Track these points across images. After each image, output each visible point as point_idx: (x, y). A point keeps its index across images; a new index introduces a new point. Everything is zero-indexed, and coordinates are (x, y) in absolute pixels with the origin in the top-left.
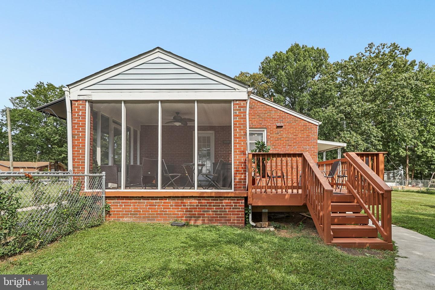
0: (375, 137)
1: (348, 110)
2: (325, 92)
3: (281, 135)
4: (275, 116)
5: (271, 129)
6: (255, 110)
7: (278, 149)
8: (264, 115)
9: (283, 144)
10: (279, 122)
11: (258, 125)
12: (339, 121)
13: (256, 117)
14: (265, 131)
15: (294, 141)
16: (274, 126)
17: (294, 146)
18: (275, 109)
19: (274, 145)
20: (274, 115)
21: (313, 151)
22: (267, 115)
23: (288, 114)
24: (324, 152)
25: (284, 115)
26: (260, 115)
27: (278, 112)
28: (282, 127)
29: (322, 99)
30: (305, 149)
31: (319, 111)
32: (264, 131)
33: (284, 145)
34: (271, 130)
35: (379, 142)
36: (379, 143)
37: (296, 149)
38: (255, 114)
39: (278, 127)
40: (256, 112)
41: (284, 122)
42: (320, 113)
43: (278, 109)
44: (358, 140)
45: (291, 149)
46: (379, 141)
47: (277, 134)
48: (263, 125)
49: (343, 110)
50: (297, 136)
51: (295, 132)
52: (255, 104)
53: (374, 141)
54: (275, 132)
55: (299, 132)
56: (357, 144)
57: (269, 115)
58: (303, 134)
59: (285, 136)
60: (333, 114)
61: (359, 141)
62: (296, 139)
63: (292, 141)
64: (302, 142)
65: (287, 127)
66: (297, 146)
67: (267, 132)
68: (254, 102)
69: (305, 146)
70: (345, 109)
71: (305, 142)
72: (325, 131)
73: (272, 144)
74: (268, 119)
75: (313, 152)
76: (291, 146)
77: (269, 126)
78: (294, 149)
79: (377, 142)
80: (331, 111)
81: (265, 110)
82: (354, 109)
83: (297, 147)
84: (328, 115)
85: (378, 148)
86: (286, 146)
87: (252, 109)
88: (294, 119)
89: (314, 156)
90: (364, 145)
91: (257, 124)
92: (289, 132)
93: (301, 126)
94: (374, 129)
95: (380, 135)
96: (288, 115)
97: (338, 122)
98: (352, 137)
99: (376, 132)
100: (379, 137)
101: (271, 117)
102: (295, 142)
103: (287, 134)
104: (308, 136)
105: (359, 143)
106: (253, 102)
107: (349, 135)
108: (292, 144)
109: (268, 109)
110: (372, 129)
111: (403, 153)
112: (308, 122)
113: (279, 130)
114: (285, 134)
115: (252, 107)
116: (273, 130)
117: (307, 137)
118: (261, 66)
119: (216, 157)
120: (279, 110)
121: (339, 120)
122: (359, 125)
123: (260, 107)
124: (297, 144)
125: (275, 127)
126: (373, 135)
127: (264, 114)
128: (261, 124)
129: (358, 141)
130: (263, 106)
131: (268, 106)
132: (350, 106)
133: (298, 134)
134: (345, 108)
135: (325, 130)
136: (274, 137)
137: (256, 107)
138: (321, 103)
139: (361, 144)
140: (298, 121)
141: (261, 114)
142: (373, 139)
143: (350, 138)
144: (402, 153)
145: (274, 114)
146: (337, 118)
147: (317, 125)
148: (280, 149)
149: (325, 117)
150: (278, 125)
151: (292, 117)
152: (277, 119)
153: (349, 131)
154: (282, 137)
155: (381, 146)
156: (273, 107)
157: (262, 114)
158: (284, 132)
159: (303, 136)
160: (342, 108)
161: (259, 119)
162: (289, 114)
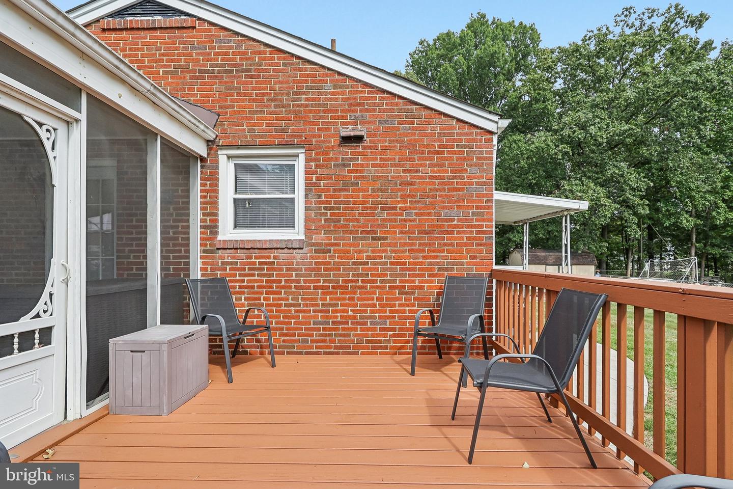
0: (633, 189)
1: (580, 136)
2: (534, 102)
3: (357, 171)
4: (337, 99)
5: (320, 148)
6: (261, 83)
7: (347, 220)
8: (294, 100)
9: (364, 202)
10: (349, 123)
11: (274, 137)
12: (559, 159)
13: (266, 106)
14: (302, 157)
15: (404, 190)
16: (332, 136)
17: (406, 208)
18: (337, 77)
19: (331, 208)
20: (331, 99)
21: (475, 226)
22: (307, 99)
23: (384, 91)
24: (526, 223)
25: (366, 99)
26: (281, 100)
27: (348, 87)
28: (359, 139)
29: (526, 117)
30: (446, 221)
31: (520, 141)
32: (297, 156)
33: (367, 208)
34: (319, 154)
35: (642, 200)
36: (642, 202)
37: (411, 221)
38: (264, 94)
39: (347, 140)
40: (265, 88)
41: (369, 123)
42: (521, 144)
43: (348, 76)
44: (599, 196)
45: (396, 221)
46: (642, 198)
47: (344, 166)
48: (291, 136)
49: (569, 136)
50: (417, 171)
51: (409, 159)
52: (264, 59)
53: (631, 199)
54: (337, 159)
55: (426, 159)
56: (596, 204)
57: (313, 100)
58: (437, 165)
59: (371, 172)
60: (547, 145)
61: (602, 199)
62: (414, 184)
63: (399, 190)
64: (434, 196)
65: (379, 141)
66: (415, 208)
67: (307, 160)
68: (260, 53)
69: (446, 208)
70: (573, 134)
71: (447, 196)
72: (530, 180)
73: (322, 203)
74: (310, 112)
75: (478, 233)
76: (395, 208)
77: (314, 136)
78: (405, 220)
79: (637, 200)
80: (544, 138)
81: (299, 82)
82: (591, 134)
83: (416, 214)
84: (537, 148)
85: (641, 213)
86: (375, 208)
87: (252, 77)
88: (405, 110)
89: (481, 245)
90: (611, 206)
91: (269, 131)
92: (388, 159)
93: (432, 135)
94: (631, 174)
95: (643, 186)
96: (383, 98)
97: (558, 161)
98: (587, 190)
99: (635, 179)
100: (643, 190)
101: (320, 106)
102: (409, 196)
103: (380, 166)
104: (458, 172)
105: (602, 202)
106: (254, 53)
107: (579, 188)
108: (399, 202)
109: (308, 75)
110: (628, 173)
111: (688, 222)
112: (459, 121)
113: (349, 151)
114: (374, 166)
115: (250, 71)
116: (328, 154)
117: (455, 177)
118: (410, 61)
119: (123, 251)
120: (351, 78)
121: (560, 157)
122: (601, 167)
123: (280, 71)
124: (416, 202)
125: (334, 141)
126: (630, 186)
127: (295, 94)
128: (283, 130)
129: (598, 199)
130: (292, 64)
131: (308, 66)
132: (583, 127)
133: (421, 165)
134: (574, 132)
135: (531, 177)
136: (330, 178)
137: (266, 70)
138: (523, 126)
139: (606, 205)
140: (419, 117)
141: (282, 94)
142: (630, 194)
143: (583, 192)
144: (685, 221)
145: (333, 94)
146: (556, 154)
147: (491, 133)
148: (351, 221)
149: (532, 151)
150: (343, 134)
151: (397, 104)
152: (342, 111)
153: (580, 180)
154: (359, 178)
155: (647, 208)
156: (329, 69)
157: (288, 94)
158: (368, 159)
159: (439, 171)
160: (566, 132)
161: (275, 113)
162: (389, 92)
